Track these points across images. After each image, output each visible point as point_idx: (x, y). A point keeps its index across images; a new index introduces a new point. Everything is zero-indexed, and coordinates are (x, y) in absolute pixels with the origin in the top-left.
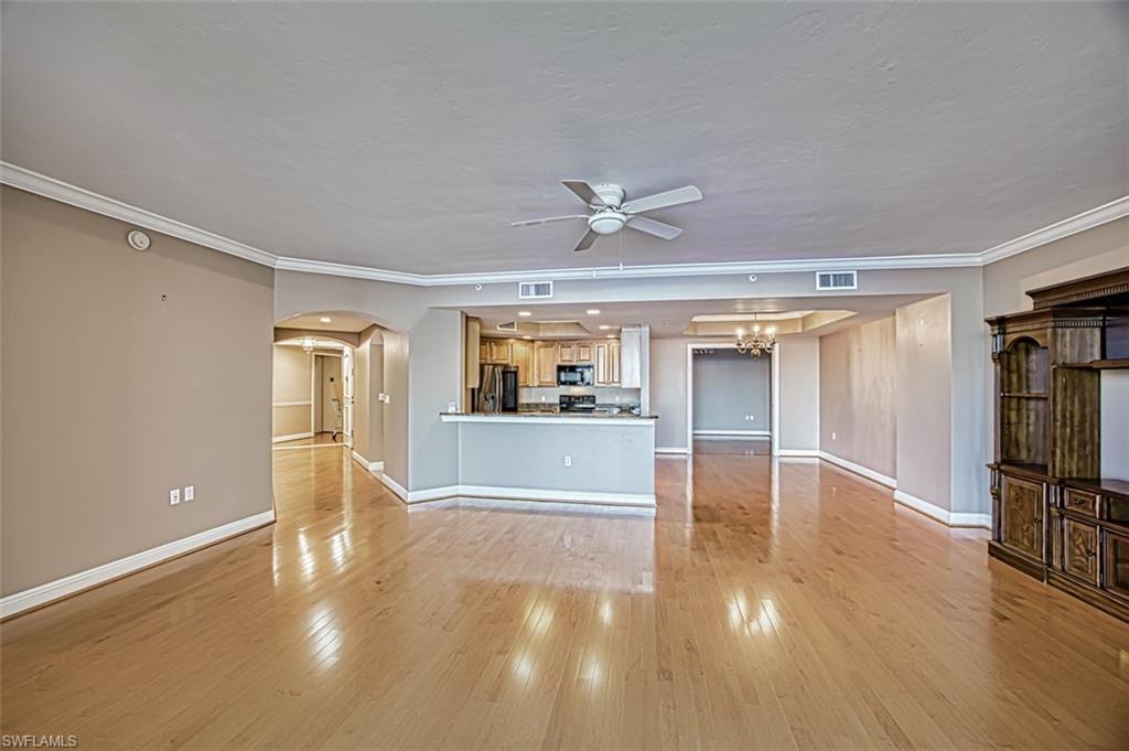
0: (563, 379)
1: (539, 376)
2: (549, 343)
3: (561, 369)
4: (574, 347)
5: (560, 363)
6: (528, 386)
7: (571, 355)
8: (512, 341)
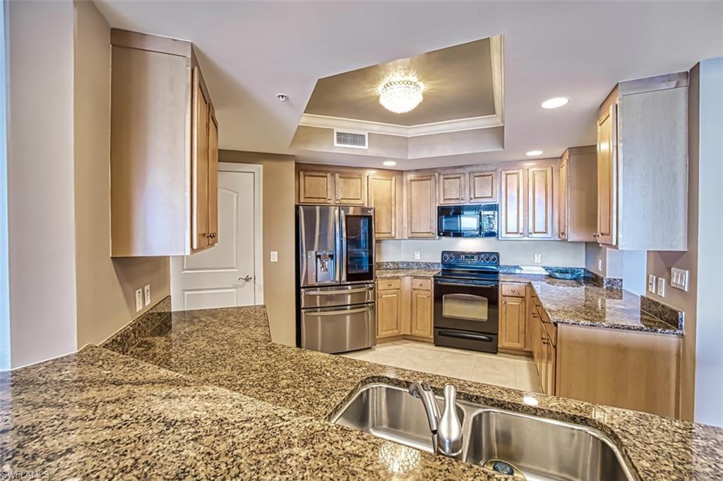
0: (444, 227)
1: (410, 223)
2: (427, 173)
3: (444, 212)
4: (465, 179)
5: (442, 203)
6: (393, 238)
7: (461, 190)
8: (369, 172)
